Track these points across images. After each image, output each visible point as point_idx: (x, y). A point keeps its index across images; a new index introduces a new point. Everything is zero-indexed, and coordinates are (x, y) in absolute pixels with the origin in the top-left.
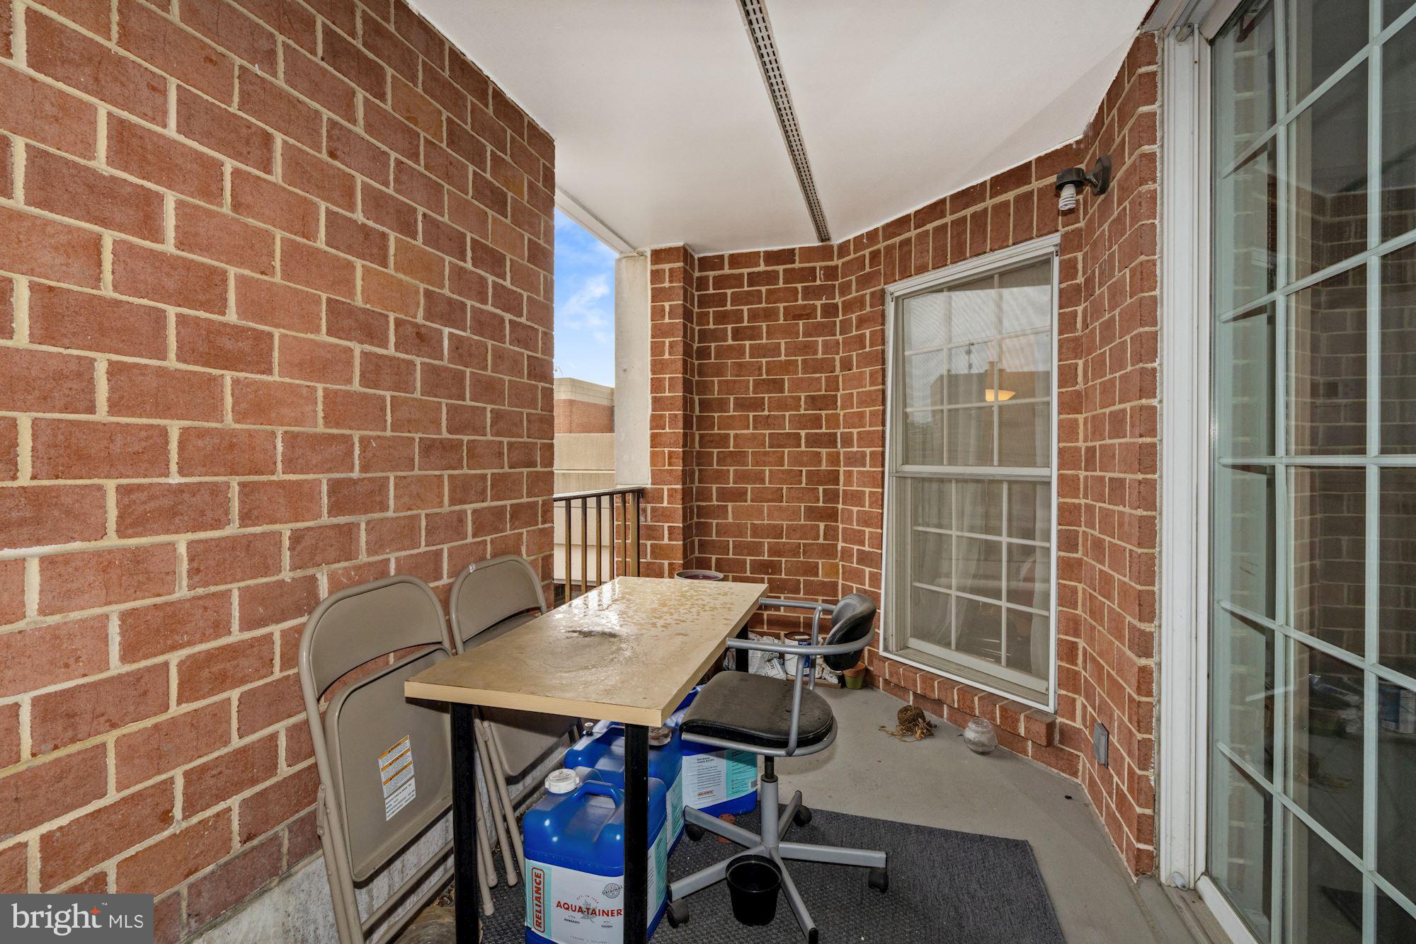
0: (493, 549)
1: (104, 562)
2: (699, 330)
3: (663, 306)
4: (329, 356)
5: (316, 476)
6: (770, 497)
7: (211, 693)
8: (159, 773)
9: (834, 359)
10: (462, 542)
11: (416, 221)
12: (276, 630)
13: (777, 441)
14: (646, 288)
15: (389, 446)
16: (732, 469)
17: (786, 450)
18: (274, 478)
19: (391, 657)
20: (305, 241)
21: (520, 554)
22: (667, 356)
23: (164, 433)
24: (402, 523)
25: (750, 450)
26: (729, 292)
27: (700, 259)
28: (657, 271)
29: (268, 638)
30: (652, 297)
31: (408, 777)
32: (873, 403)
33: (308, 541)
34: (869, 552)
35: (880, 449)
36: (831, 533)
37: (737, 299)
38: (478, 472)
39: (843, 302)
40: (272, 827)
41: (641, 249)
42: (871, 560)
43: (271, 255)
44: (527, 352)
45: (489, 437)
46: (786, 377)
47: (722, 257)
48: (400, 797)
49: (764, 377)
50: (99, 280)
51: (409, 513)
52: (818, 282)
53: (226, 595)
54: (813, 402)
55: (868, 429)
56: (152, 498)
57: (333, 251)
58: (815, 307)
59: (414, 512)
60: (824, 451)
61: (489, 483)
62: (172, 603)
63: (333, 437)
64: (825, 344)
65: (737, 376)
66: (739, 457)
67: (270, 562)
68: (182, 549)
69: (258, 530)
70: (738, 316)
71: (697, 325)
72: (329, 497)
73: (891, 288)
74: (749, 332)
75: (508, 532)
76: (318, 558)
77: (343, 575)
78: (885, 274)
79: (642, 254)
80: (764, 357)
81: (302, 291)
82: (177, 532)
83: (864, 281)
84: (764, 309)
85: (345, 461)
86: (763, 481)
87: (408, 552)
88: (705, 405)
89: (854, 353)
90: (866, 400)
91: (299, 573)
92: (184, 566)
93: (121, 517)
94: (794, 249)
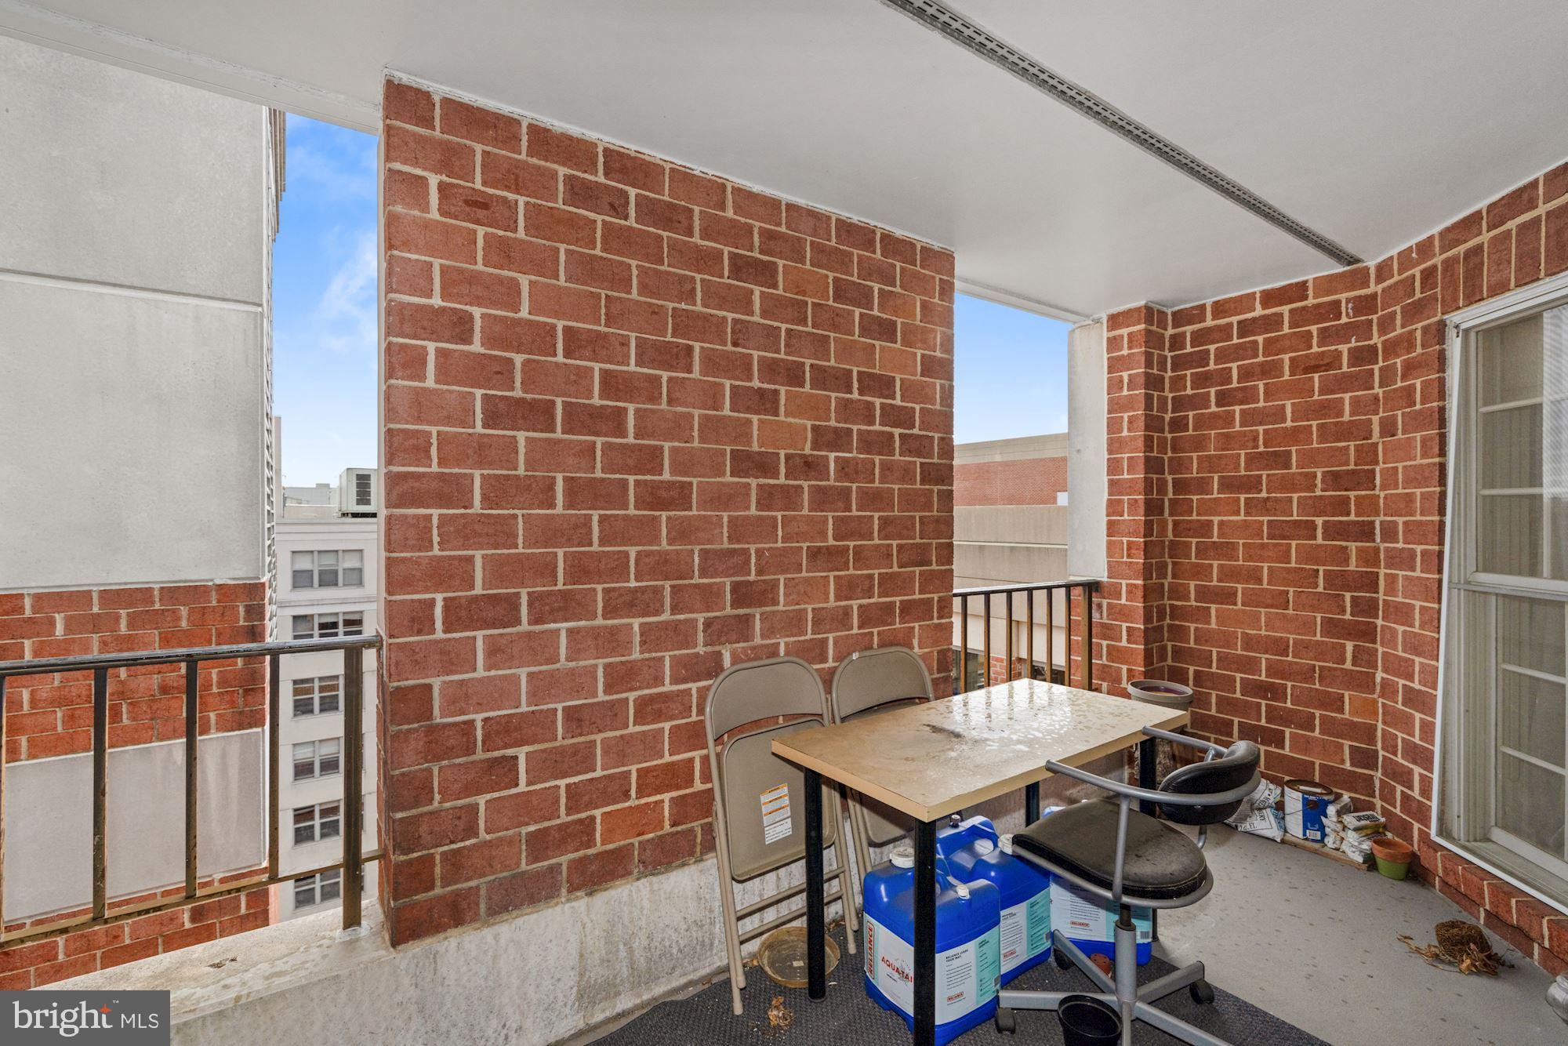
0: (880, 640)
1: (595, 633)
2: (1173, 398)
3: (1121, 376)
4: (732, 492)
5: (722, 580)
6: (1269, 601)
7: (653, 722)
8: (623, 766)
9: (1370, 421)
10: (847, 633)
11: (804, 373)
12: (694, 686)
13: (1279, 531)
14: (1102, 358)
15: (781, 555)
16: (1215, 563)
17: (1294, 543)
18: (693, 582)
19: (781, 718)
20: (715, 412)
21: (911, 647)
22: (1125, 433)
23: (627, 555)
24: (791, 615)
25: (1241, 542)
26: (1212, 348)
27: (1174, 314)
28: (1114, 338)
29: (688, 692)
30: (1109, 367)
31: (785, 816)
32: (1424, 482)
33: (716, 627)
34: (1420, 691)
35: (1436, 548)
36: (1364, 657)
37: (1221, 356)
38: (865, 572)
39: (1384, 343)
40: (691, 822)
41: (1096, 316)
42: (1423, 702)
43: (692, 429)
44: (918, 460)
45: (877, 541)
46: (1294, 449)
47: (1203, 307)
48: (778, 829)
49: (1261, 449)
50: (594, 468)
51: (797, 607)
52: (1344, 320)
53: (661, 659)
54: (1335, 480)
55: (1418, 518)
56: (621, 595)
57: (736, 414)
58: (1339, 353)
59: (802, 606)
60: (1353, 546)
61: (876, 582)
62: (630, 662)
63: (735, 550)
64: (1355, 402)
65: (1223, 450)
66: (1226, 550)
67: (690, 639)
68: (636, 628)
69: (682, 617)
70: (1225, 376)
71: (1171, 392)
72: (732, 595)
73: (1454, 318)
74: (1240, 395)
75: (898, 626)
76: (723, 639)
77: (742, 652)
78: (1443, 301)
79: (1098, 321)
80: (1261, 424)
81: (713, 449)
82: (633, 617)
83: (1414, 312)
84: (1262, 364)
85: (745, 568)
86: (1259, 581)
87: (796, 639)
88: (1180, 486)
89: (1399, 413)
90: (1415, 477)
91: (710, 649)
92: (637, 639)
93: (604, 607)
94: (1305, 282)
